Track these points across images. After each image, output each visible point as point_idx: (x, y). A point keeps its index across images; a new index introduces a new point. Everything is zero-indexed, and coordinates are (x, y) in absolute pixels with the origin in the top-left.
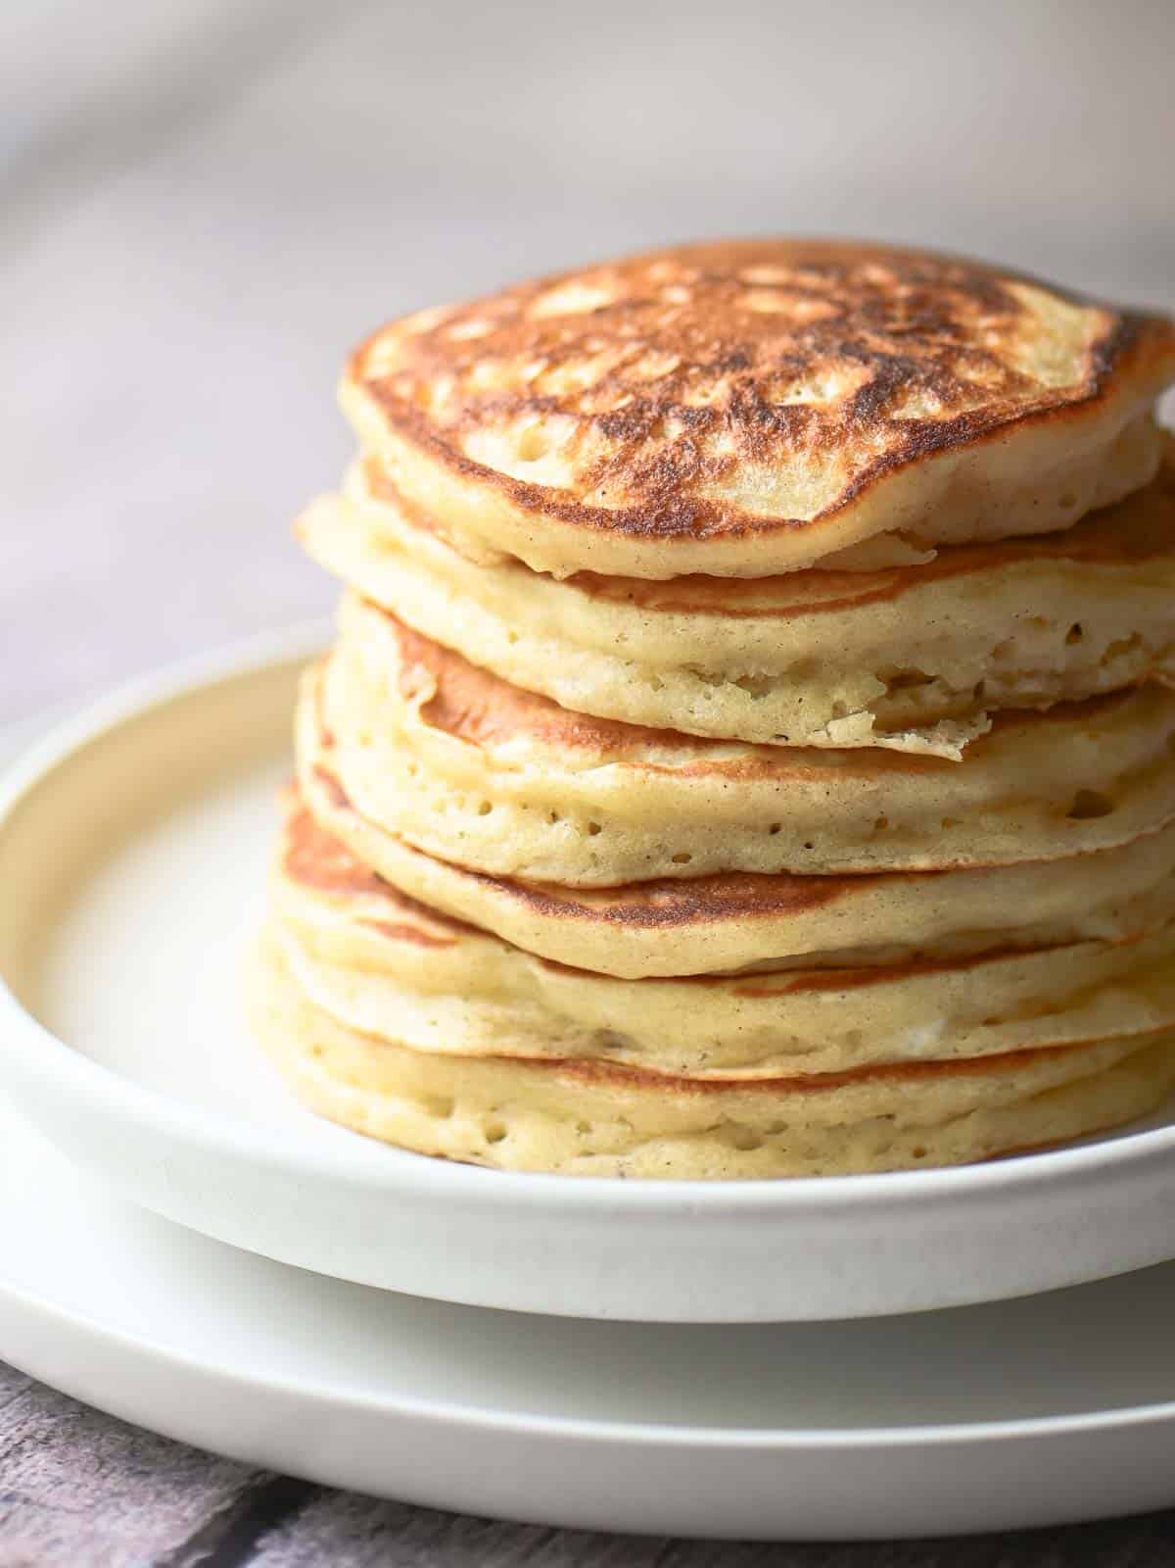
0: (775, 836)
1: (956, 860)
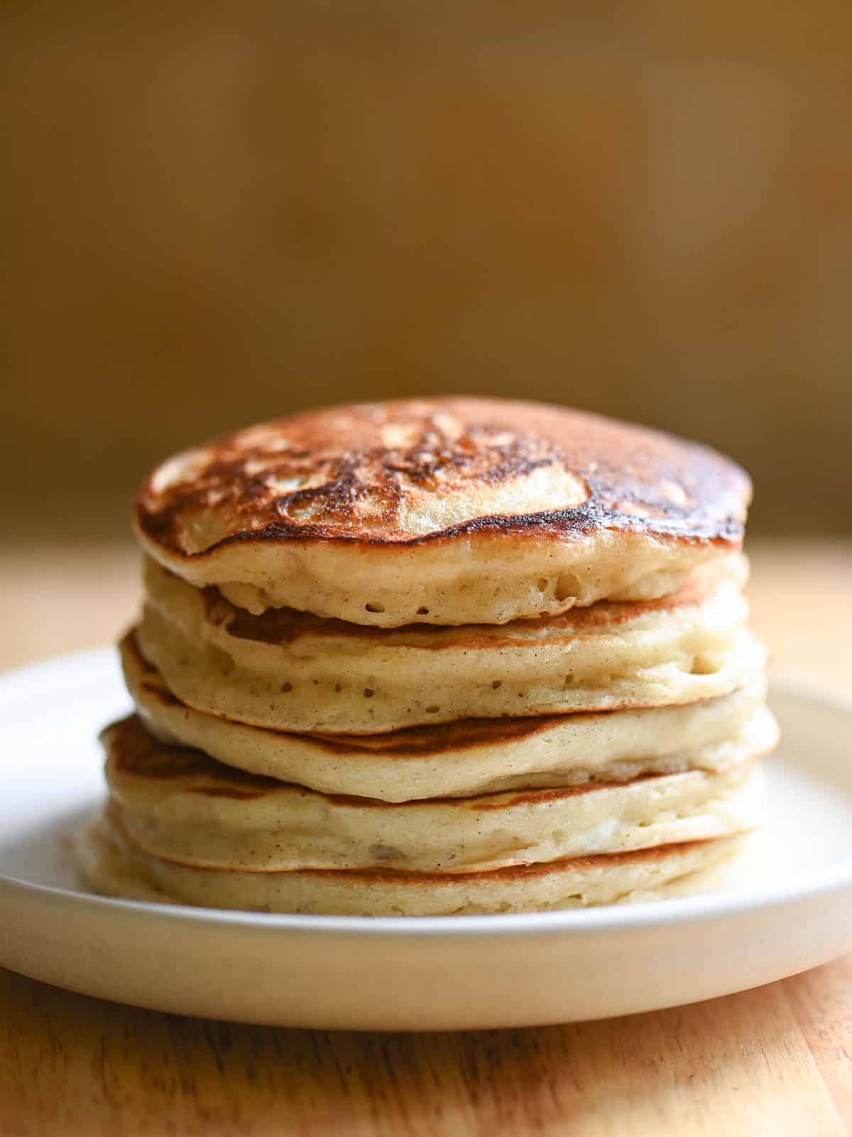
0: (498, 690)
1: (623, 702)
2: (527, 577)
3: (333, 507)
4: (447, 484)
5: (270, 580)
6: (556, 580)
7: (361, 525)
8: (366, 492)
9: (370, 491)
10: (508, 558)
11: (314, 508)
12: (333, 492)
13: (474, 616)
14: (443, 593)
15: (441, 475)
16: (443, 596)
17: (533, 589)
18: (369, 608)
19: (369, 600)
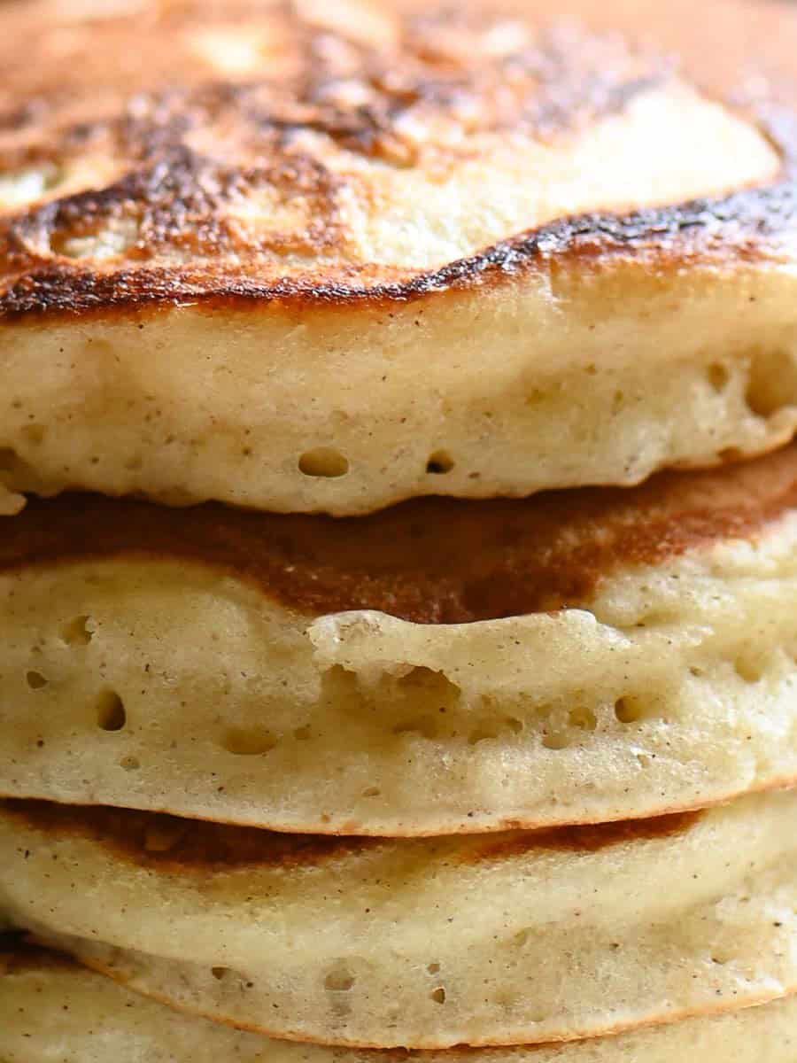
2: (683, 363)
3: (173, 224)
4: (442, 149)
5: (30, 422)
6: (746, 363)
7: (261, 258)
8: (241, 182)
9: (252, 179)
10: (644, 315)
11: (118, 233)
12: (156, 191)
13: (568, 469)
14: (489, 415)
15: (411, 126)
16: (489, 421)
17: (700, 389)
18: (309, 467)
19: (307, 446)
